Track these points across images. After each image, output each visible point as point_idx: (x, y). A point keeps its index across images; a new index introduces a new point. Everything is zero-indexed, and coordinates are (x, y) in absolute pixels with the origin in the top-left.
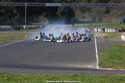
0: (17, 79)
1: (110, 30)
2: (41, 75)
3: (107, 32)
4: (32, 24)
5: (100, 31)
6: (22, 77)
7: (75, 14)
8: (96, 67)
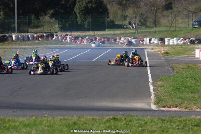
0: (10, 125)
1: (174, 41)
2: (53, 118)
3: (169, 45)
4: (28, 32)
5: (156, 42)
6: (18, 123)
7: (109, 11)
8: (150, 106)
